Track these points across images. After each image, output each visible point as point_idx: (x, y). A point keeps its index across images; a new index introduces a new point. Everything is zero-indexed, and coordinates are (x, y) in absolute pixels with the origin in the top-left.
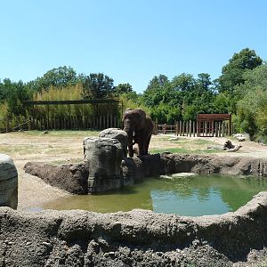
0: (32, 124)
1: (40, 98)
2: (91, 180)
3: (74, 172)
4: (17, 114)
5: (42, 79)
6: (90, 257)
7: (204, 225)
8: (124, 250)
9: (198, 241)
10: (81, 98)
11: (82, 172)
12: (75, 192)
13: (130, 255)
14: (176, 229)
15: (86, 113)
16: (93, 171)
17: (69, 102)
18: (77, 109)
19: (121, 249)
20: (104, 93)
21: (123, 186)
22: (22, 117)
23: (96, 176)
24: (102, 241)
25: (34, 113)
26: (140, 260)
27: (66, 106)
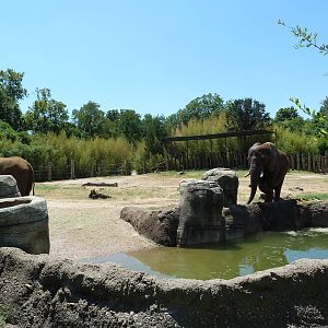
0: (170, 163)
1: (179, 134)
2: (180, 230)
3: (162, 219)
4: (154, 152)
5: (184, 111)
6: (54, 305)
7: (165, 288)
8: (83, 303)
9: (156, 306)
10: (225, 131)
11: (171, 220)
12: (161, 242)
13: (86, 309)
14: (133, 288)
15: (231, 149)
16: (183, 219)
17: (210, 137)
18: (220, 144)
19: (81, 301)
20: (254, 123)
21: (225, 240)
22: (159, 156)
23: (187, 225)
24: (66, 290)
25: (172, 151)
26: (94, 317)
27: (207, 141)
